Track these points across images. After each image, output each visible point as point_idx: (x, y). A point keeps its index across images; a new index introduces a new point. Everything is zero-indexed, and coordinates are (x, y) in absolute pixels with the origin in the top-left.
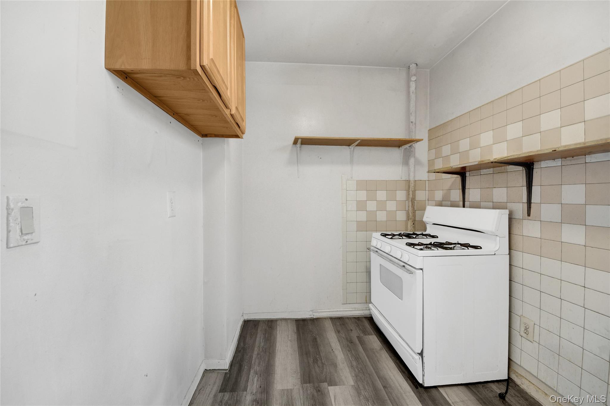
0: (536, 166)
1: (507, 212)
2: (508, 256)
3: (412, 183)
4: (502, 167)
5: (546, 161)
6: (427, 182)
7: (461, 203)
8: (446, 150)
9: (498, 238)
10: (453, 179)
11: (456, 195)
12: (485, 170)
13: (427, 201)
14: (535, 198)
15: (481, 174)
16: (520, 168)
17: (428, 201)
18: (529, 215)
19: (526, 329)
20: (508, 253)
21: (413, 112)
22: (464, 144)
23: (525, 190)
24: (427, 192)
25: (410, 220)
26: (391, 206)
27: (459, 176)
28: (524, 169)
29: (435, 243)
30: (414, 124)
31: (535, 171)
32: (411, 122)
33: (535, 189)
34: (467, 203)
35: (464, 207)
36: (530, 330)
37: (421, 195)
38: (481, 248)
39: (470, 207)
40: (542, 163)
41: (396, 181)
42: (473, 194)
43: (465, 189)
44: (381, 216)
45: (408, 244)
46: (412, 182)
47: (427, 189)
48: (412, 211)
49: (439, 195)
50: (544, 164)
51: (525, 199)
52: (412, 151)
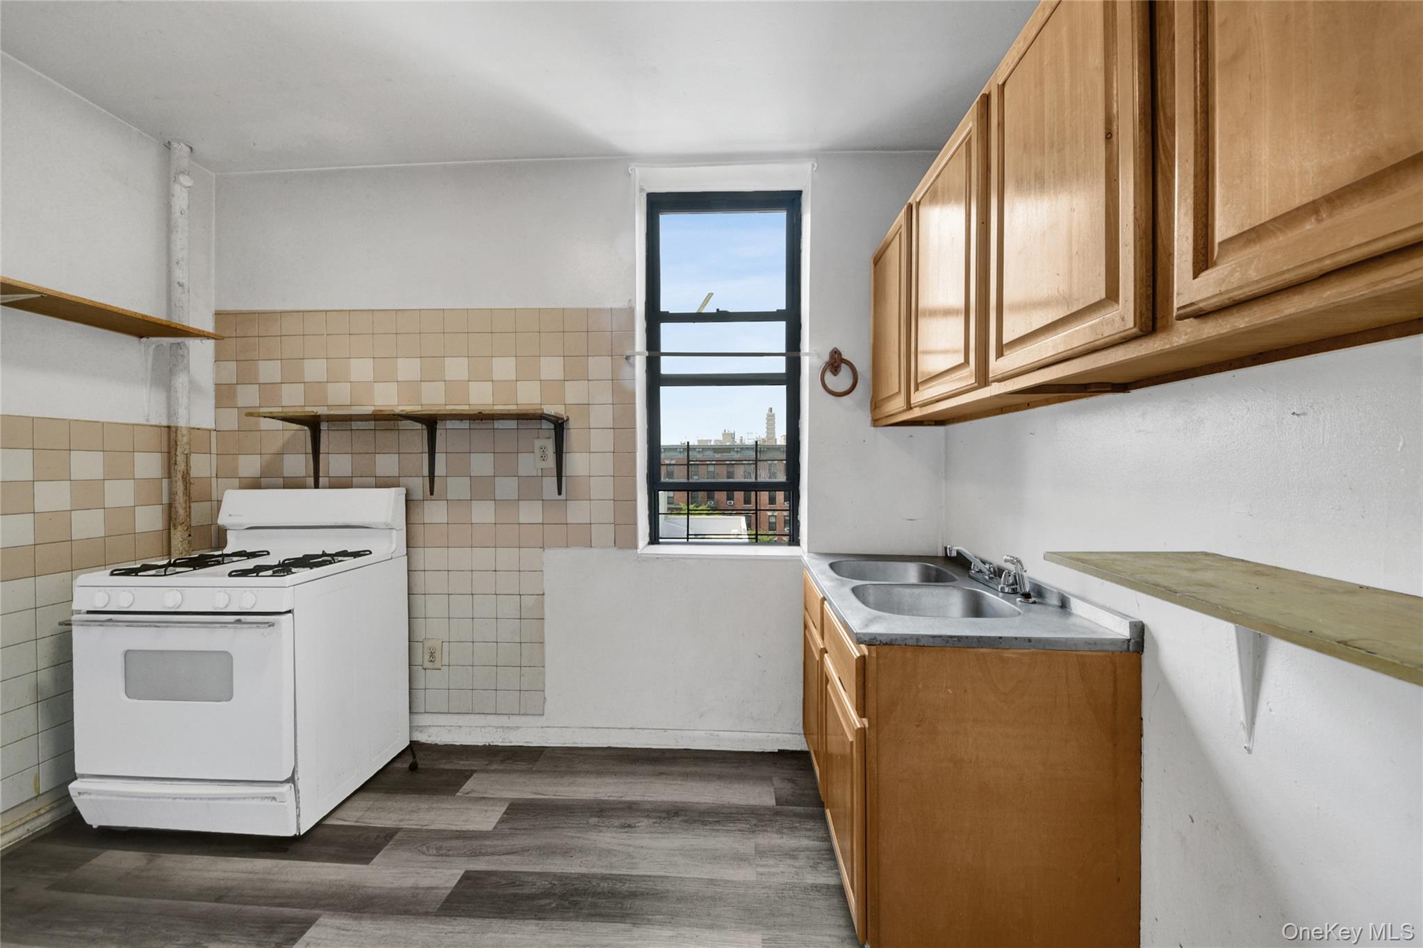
0: (439, 426)
1: (402, 491)
2: (406, 557)
3: (183, 436)
4: (391, 422)
5: (452, 421)
6: (214, 434)
7: (311, 481)
8: (269, 371)
9: (394, 531)
10: (288, 434)
11: (298, 464)
12: (359, 423)
13: (214, 480)
14: (440, 470)
15: (352, 430)
16: (418, 426)
17: (217, 477)
18: (432, 493)
19: (432, 655)
20: (405, 552)
21: (182, 259)
22: (315, 370)
23: (426, 457)
24: (214, 457)
25: (179, 528)
26: (120, 494)
27: (306, 428)
28: (424, 427)
29: (286, 562)
30: (186, 290)
31: (438, 432)
32: (178, 283)
33: (440, 459)
34: (322, 480)
35: (317, 486)
36: (437, 655)
37: (201, 466)
38: (371, 553)
39: (331, 487)
40: (448, 422)
41: (133, 425)
42: (337, 462)
43: (319, 453)
44: (88, 525)
45: (233, 574)
46: (185, 432)
47: (214, 450)
48: (186, 503)
49: (250, 465)
50: (450, 424)
51: (426, 472)
52: (182, 356)
